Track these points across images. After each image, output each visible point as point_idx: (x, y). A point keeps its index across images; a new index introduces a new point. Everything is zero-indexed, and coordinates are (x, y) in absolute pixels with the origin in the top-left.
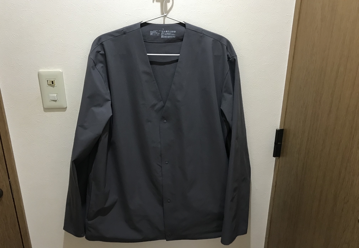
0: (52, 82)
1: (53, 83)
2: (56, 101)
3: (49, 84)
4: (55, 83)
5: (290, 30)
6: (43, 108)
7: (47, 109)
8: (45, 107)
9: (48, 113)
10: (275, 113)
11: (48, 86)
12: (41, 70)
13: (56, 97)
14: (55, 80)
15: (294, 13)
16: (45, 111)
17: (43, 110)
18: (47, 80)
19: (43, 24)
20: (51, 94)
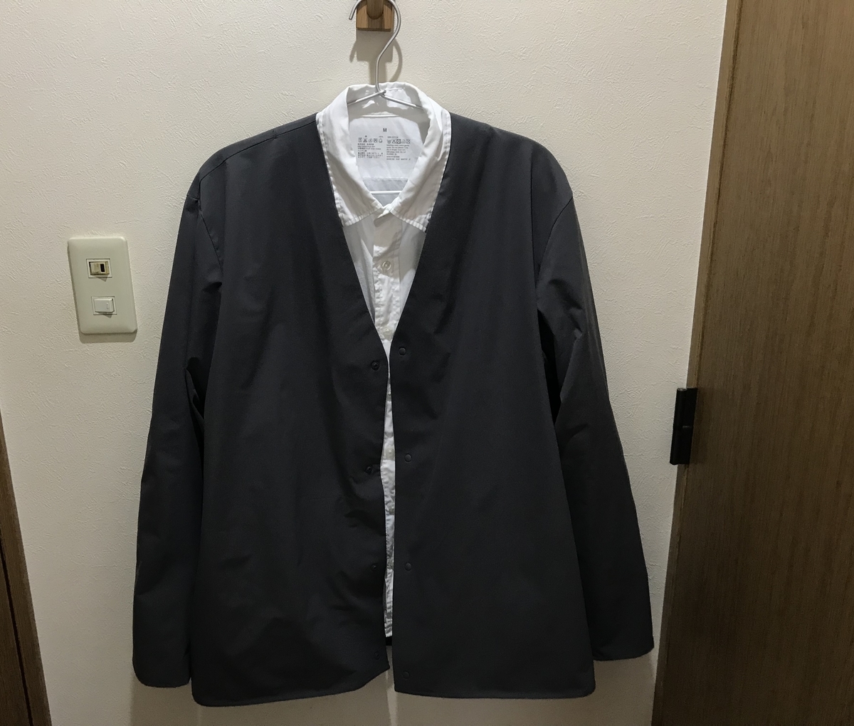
0: (102, 266)
1: (103, 270)
2: (109, 314)
3: (93, 271)
4: (109, 268)
6: (78, 331)
7: (89, 336)
8: (84, 330)
10: (674, 347)
11: (92, 276)
12: (74, 238)
13: (111, 303)
14: (108, 261)
16: (83, 341)
17: (78, 339)
18: (88, 261)
19: (82, 123)
20: (99, 297)
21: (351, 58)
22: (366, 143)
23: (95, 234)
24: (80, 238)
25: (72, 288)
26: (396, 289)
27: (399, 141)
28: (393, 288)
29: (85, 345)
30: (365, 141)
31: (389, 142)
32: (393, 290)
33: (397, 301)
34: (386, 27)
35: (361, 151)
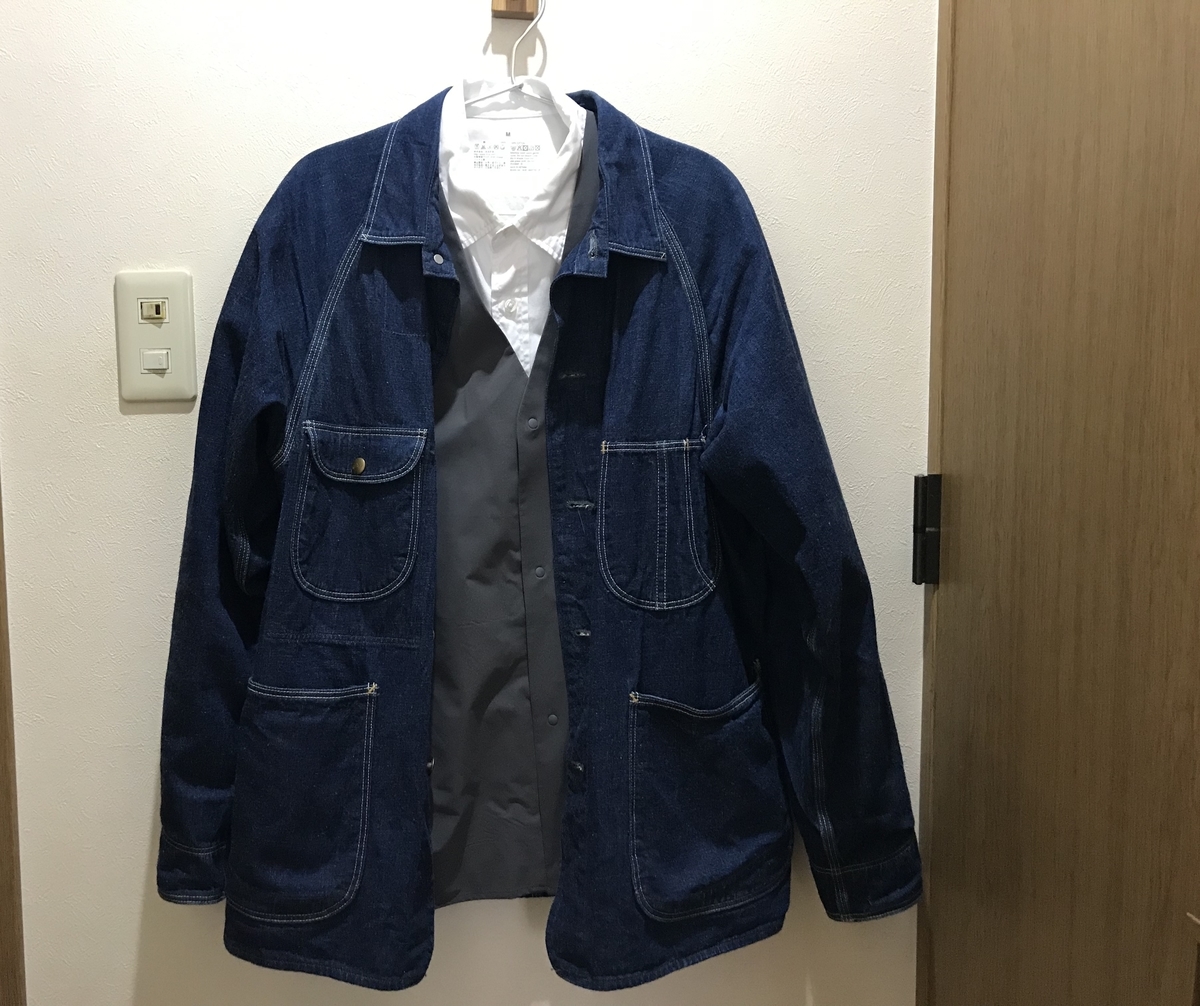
0: (158, 307)
1: (158, 312)
2: (161, 372)
3: (145, 314)
4: (166, 311)
5: (928, 136)
6: (117, 399)
7: (133, 404)
8: (127, 395)
9: (133, 417)
10: (907, 424)
11: (143, 321)
12: (124, 271)
13: (165, 358)
14: (166, 301)
15: (935, 81)
16: (124, 411)
17: (118, 409)
18: (140, 301)
19: (146, 127)
20: (150, 349)
21: (485, 50)
22: (484, 150)
23: (152, 268)
24: (131, 271)
25: (115, 339)
26: (524, 340)
27: (525, 148)
28: (520, 337)
29: (126, 417)
30: (483, 147)
31: (513, 149)
32: (521, 340)
33: (526, 356)
34: (529, 10)
35: (477, 160)
